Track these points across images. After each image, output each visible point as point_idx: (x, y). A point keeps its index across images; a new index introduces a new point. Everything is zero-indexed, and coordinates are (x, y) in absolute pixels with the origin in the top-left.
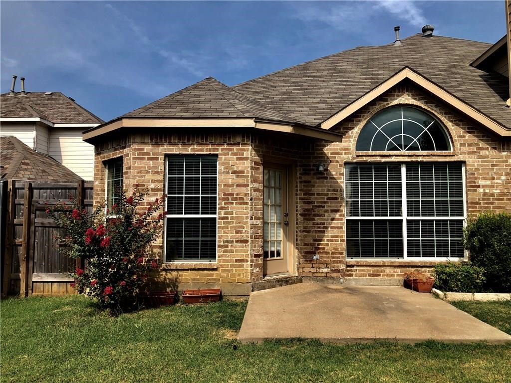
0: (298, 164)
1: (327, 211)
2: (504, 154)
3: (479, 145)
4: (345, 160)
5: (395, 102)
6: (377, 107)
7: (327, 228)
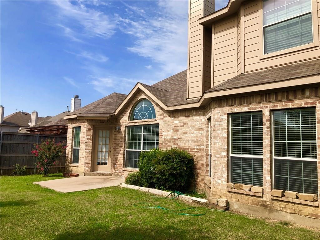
0: (114, 127)
1: (119, 147)
2: (173, 118)
3: (164, 115)
4: (125, 125)
5: (139, 98)
6: (135, 101)
7: (119, 154)
